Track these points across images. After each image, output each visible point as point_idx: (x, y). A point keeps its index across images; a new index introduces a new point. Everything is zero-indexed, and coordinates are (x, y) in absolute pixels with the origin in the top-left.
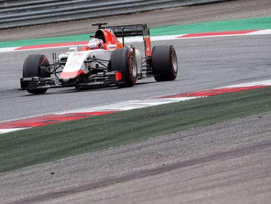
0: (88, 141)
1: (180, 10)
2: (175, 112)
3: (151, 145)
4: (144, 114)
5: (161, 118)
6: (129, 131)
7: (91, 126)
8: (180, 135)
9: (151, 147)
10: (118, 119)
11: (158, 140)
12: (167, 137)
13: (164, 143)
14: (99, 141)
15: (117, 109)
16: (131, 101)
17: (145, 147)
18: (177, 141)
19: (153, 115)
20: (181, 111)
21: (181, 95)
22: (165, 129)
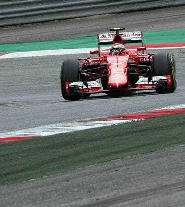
0: (4, 172)
1: (106, 18)
2: (108, 137)
3: (80, 177)
4: (70, 140)
5: (90, 145)
6: (53, 160)
7: (7, 154)
8: (114, 165)
9: (80, 179)
10: (39, 146)
11: (89, 170)
12: (99, 168)
13: (96, 174)
14: (18, 172)
15: (37, 133)
16: (54, 125)
17: (74, 178)
18: (112, 172)
19: (81, 142)
20: (114, 136)
21: (114, 117)
22: (97, 157)
